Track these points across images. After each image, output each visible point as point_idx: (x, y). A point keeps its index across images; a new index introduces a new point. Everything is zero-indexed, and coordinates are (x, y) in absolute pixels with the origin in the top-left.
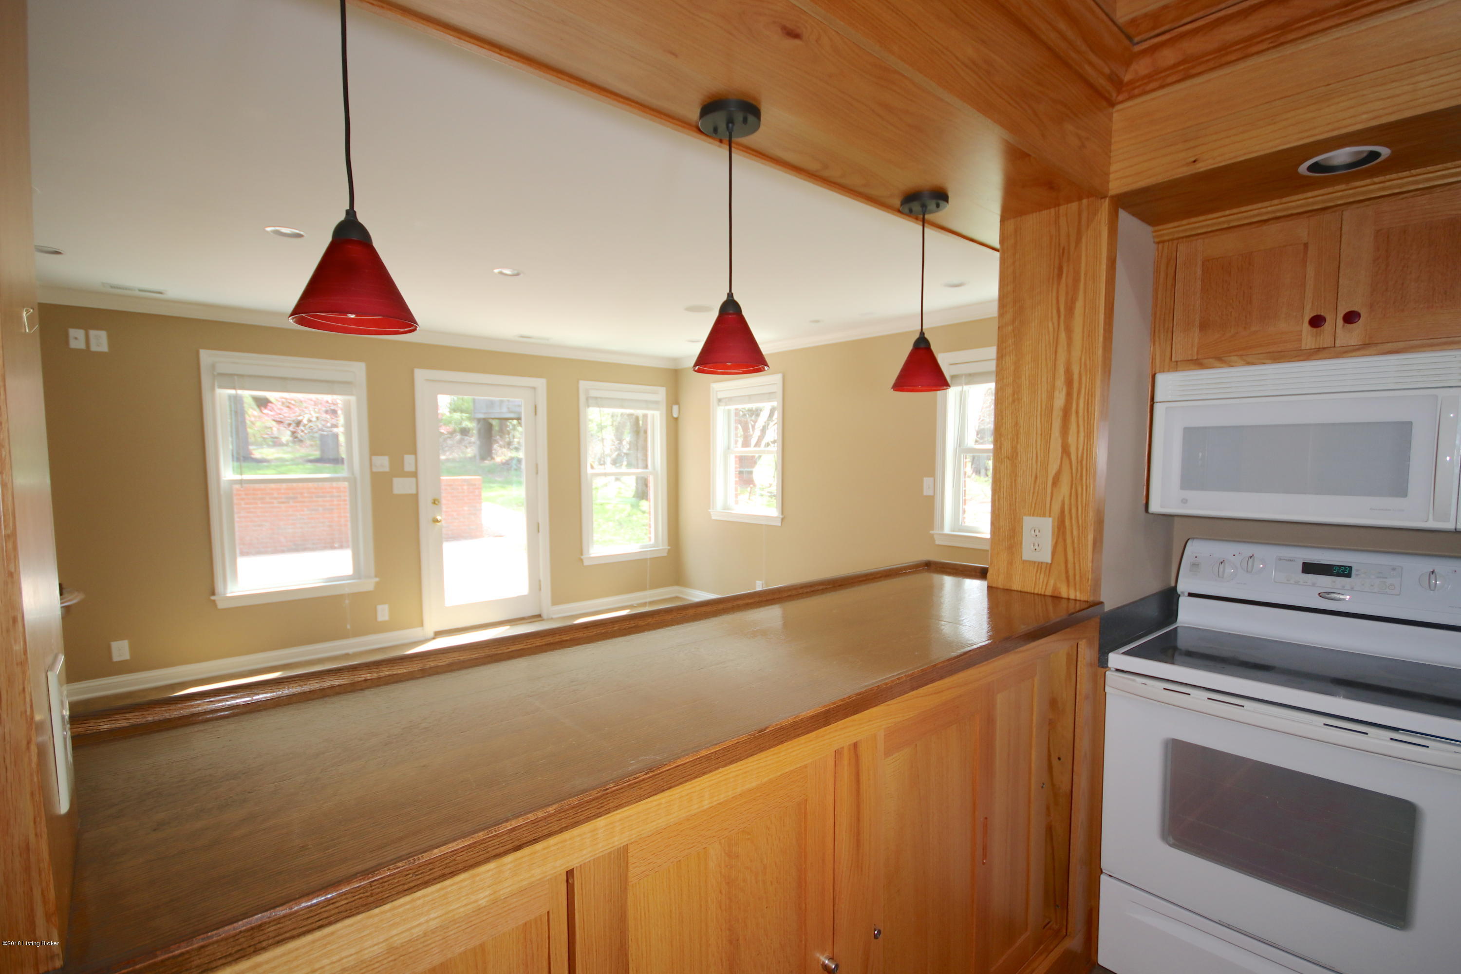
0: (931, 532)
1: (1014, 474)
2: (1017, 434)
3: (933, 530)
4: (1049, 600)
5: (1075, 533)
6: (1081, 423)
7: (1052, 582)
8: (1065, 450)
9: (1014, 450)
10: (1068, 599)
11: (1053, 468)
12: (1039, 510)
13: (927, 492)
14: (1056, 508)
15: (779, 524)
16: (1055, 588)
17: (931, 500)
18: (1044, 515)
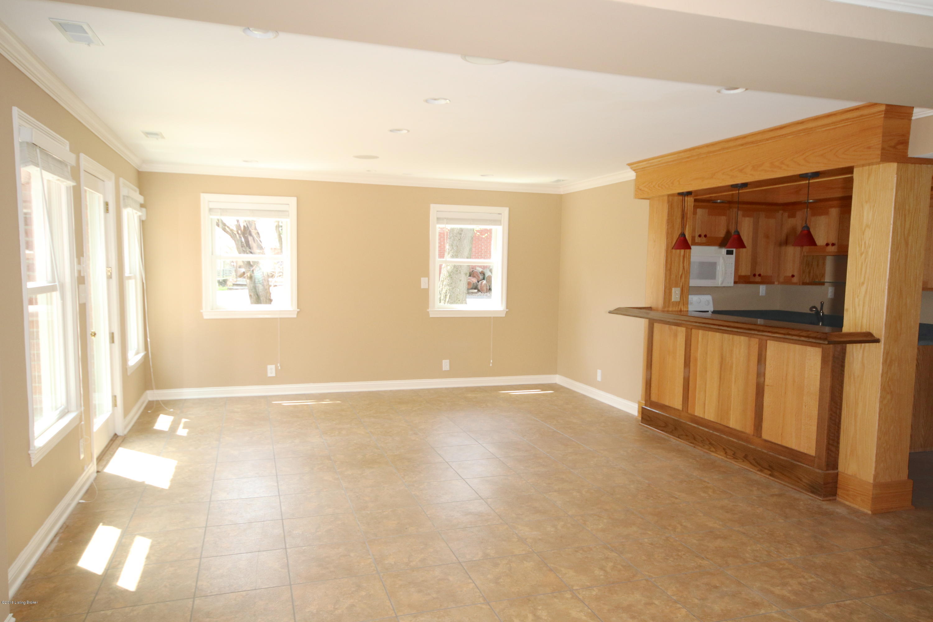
0: (428, 310)
1: (670, 275)
2: (671, 263)
3: (428, 309)
4: (679, 312)
5: (686, 292)
6: (687, 260)
7: (680, 307)
8: (684, 268)
9: (671, 268)
10: (684, 311)
11: (680, 273)
12: (676, 286)
13: (424, 285)
14: (681, 285)
15: (295, 316)
16: (681, 309)
17: (426, 291)
18: (678, 287)
